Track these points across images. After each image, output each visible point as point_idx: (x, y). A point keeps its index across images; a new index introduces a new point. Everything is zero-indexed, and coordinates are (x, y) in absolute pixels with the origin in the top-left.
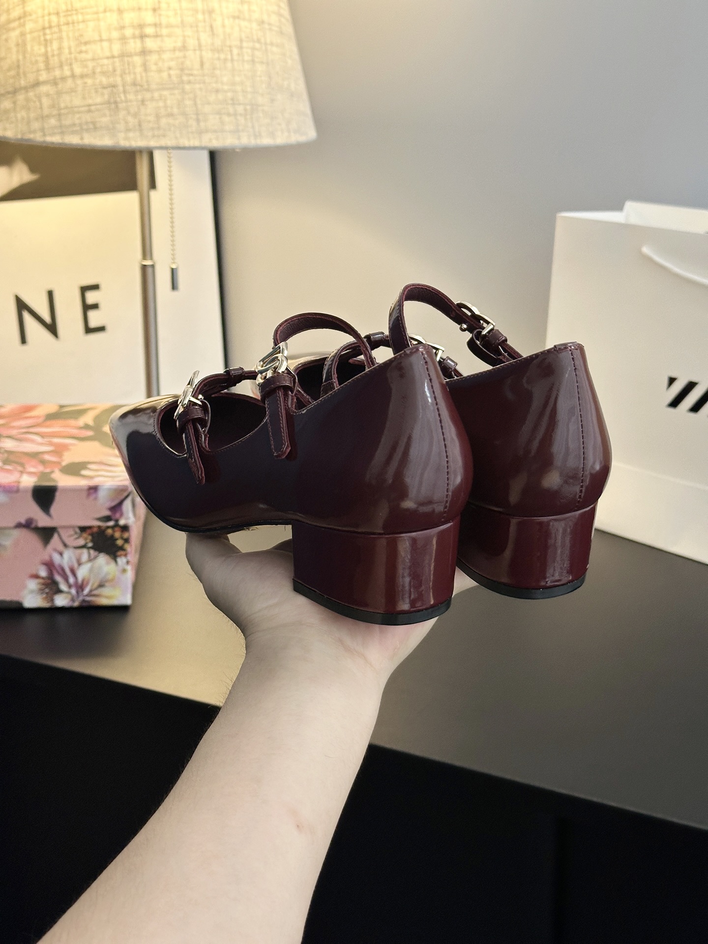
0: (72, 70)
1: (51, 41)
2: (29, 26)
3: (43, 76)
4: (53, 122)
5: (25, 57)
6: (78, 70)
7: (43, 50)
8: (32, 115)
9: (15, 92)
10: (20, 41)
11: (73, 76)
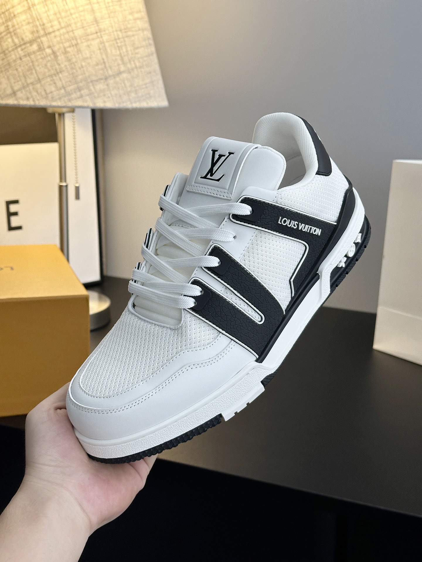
0: (135, 64)
1: (121, 46)
2: (105, 38)
3: (122, 68)
4: (133, 95)
5: (107, 57)
6: (138, 64)
7: (118, 52)
8: (121, 92)
9: (106, 79)
10: (101, 46)
11: (136, 67)
